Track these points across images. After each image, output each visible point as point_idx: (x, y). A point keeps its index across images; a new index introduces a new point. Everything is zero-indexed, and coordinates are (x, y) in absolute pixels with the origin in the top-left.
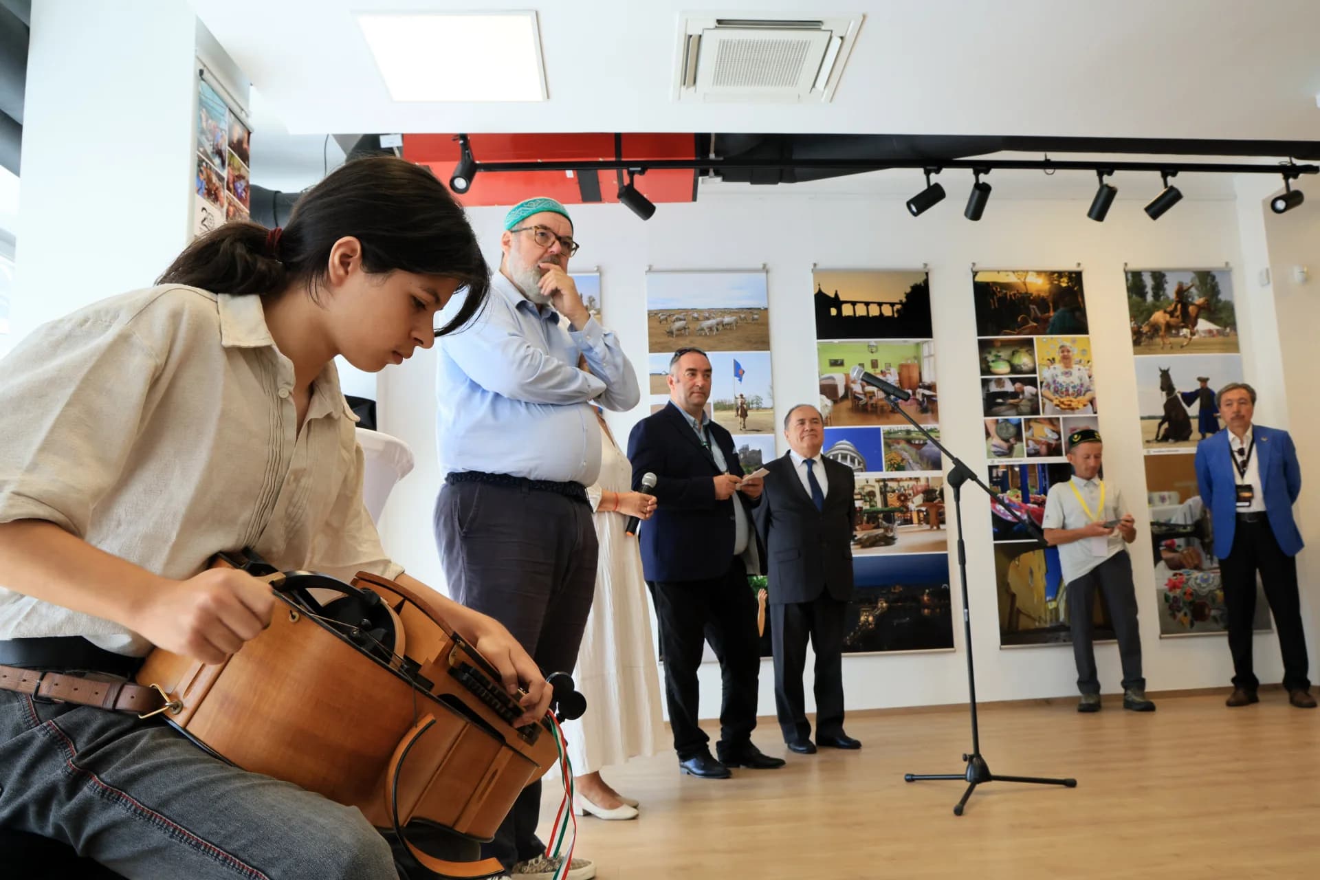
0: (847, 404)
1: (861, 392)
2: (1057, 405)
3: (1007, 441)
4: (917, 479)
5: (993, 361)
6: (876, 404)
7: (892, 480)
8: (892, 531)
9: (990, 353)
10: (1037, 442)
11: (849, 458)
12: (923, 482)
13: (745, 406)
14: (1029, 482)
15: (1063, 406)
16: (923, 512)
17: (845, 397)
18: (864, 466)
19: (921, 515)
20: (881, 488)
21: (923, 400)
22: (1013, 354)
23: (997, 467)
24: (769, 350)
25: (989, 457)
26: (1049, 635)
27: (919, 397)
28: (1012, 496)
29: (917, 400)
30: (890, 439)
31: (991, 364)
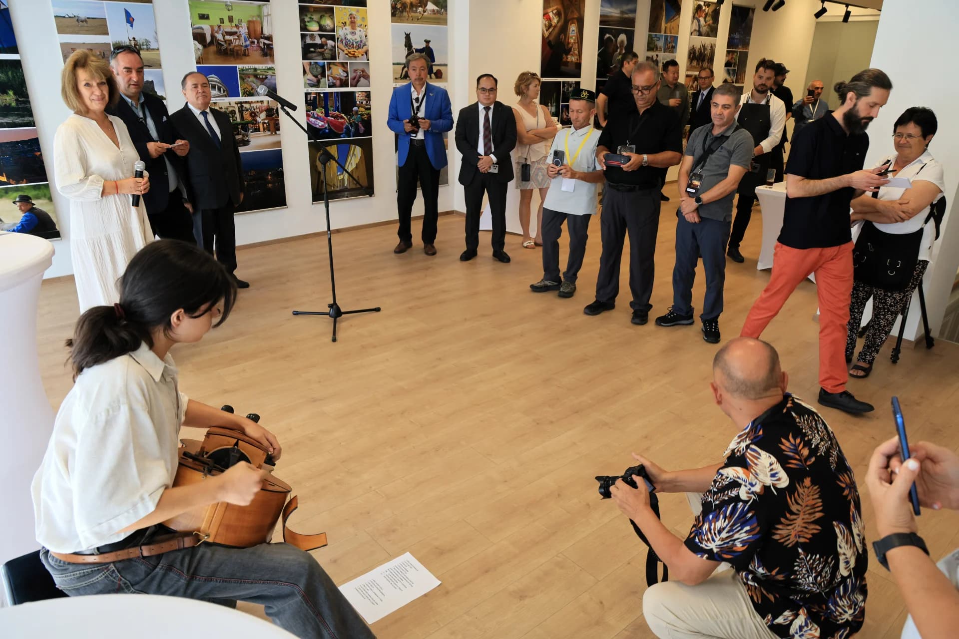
0: (213, 48)
1: (223, 40)
2: (347, 54)
3: (316, 77)
4: (262, 102)
5: (308, 22)
6: (233, 49)
7: (246, 102)
8: (247, 136)
9: (306, 16)
10: (334, 78)
11: (217, 87)
12: (265, 104)
13: (137, 47)
14: (329, 104)
15: (350, 55)
16: (266, 123)
17: (211, 43)
18: (227, 93)
19: (265, 125)
20: (239, 108)
21: (264, 48)
22: (321, 17)
23: (310, 94)
24: (152, 3)
25: (305, 88)
26: (339, 194)
27: (262, 45)
28: (319, 112)
29: (261, 47)
30: (243, 74)
31: (307, 24)
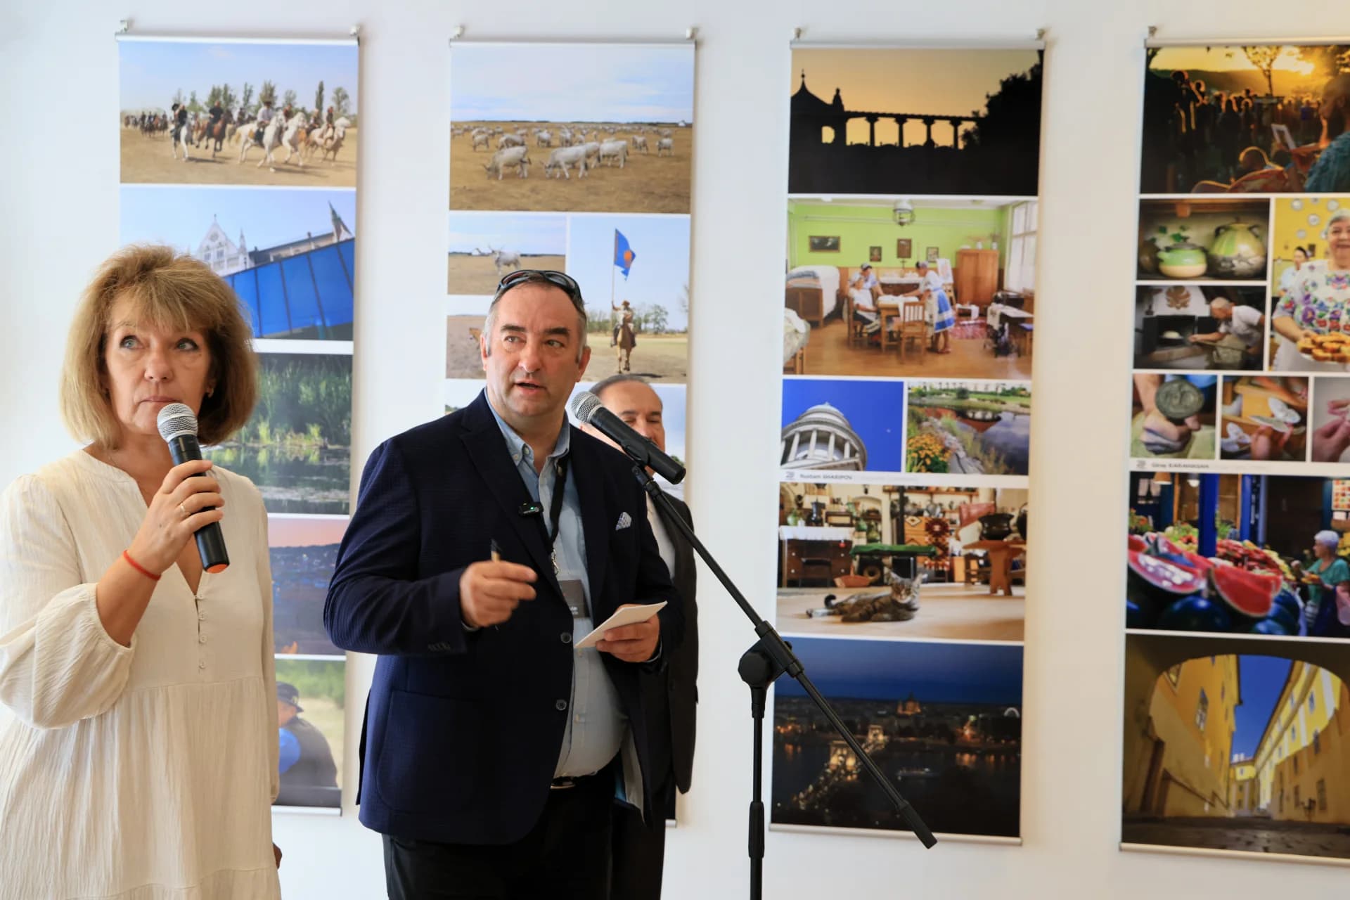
0: (840, 330)
1: (870, 306)
2: (1307, 351)
3: (1178, 422)
4: (972, 492)
5: (1168, 249)
6: (900, 332)
7: (919, 489)
8: (908, 592)
9: (1163, 230)
10: (1248, 428)
11: (832, 439)
12: (983, 499)
13: (631, 326)
14: (1220, 512)
15: (1320, 353)
16: (977, 558)
17: (836, 315)
18: (864, 461)
19: (974, 565)
20: (893, 506)
21: (1002, 330)
22: (1217, 233)
23: (1150, 475)
24: (687, 211)
25: (1134, 454)
26: (1233, 834)
27: (994, 322)
28: (1179, 537)
29: (989, 327)
30: (921, 406)
31: (1163, 255)
